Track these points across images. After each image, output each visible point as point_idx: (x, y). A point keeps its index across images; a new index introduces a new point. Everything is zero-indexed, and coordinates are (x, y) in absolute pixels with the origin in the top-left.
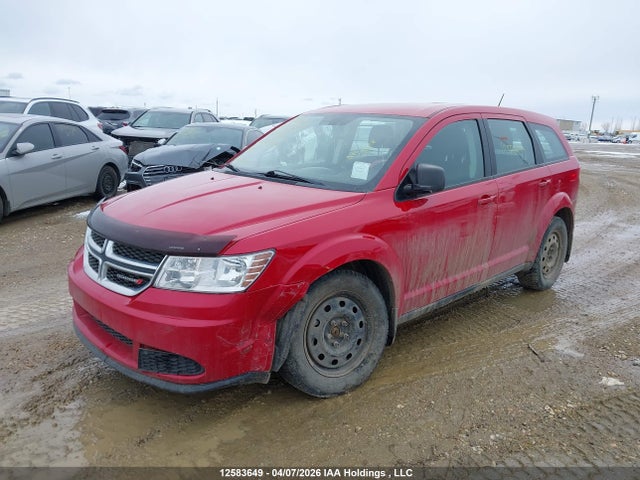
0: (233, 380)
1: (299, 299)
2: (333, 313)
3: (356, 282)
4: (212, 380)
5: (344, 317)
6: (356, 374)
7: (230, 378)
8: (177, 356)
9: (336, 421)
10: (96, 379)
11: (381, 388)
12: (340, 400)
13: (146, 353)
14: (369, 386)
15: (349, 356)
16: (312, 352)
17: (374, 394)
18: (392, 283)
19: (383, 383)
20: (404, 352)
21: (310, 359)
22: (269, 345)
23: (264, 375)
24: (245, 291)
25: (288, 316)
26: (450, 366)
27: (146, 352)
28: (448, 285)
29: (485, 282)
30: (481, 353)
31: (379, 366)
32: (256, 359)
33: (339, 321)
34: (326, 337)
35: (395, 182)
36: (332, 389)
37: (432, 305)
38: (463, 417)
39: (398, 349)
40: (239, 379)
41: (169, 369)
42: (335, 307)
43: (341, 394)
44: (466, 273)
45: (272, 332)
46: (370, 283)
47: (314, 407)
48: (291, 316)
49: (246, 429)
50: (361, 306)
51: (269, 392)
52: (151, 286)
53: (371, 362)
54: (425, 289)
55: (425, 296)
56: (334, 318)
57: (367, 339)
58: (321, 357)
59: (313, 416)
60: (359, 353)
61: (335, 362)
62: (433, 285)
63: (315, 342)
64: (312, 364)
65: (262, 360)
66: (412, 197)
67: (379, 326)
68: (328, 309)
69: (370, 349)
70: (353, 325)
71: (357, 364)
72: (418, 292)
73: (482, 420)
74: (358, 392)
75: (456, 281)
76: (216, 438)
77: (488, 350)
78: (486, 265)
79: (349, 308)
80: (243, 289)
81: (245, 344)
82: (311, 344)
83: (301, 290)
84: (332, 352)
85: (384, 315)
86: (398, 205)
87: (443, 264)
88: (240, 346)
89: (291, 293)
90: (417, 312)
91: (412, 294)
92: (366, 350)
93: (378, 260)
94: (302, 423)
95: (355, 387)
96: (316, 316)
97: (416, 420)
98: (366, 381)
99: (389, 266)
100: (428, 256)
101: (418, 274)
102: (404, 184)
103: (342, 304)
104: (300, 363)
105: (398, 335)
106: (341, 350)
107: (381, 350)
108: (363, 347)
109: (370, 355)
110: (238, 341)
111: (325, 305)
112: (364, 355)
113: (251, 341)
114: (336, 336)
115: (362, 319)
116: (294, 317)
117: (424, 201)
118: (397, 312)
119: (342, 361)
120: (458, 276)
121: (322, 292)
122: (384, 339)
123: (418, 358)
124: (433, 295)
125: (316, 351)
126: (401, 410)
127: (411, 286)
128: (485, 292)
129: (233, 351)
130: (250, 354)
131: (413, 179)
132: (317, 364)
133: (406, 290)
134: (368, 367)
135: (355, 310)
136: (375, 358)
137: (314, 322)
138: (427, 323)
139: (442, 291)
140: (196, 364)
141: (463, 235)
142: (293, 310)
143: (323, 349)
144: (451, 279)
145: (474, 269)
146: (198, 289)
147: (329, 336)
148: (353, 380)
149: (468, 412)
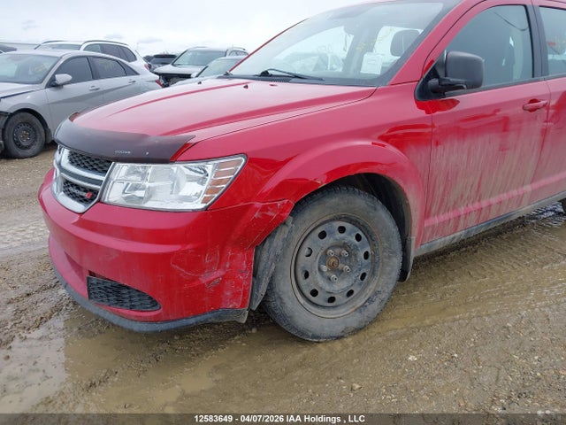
0: (199, 318)
1: (281, 222)
2: (329, 240)
3: (360, 202)
4: (171, 317)
5: (345, 246)
6: (358, 314)
7: (195, 316)
8: (128, 288)
9: (328, 374)
10: (71, 305)
11: (390, 333)
12: (338, 345)
13: (94, 282)
14: (376, 329)
15: (350, 293)
16: (303, 287)
17: (380, 339)
18: (408, 205)
19: (393, 326)
20: (422, 289)
21: (299, 295)
22: (245, 277)
23: (240, 313)
24: (206, 208)
25: (267, 243)
26: (479, 308)
27: (94, 280)
28: (480, 210)
29: (525, 209)
30: (518, 292)
31: (389, 305)
32: (228, 293)
33: (337, 250)
34: (320, 269)
35: (417, 75)
36: (327, 331)
37: (460, 234)
38: (497, 379)
39: (415, 284)
40: (208, 317)
41: (120, 301)
42: (332, 233)
43: (338, 338)
44: (504, 196)
45: (248, 262)
46: (379, 205)
47: (305, 352)
48: (271, 243)
49: (219, 377)
50: (366, 232)
51: (254, 330)
52: (99, 201)
53: (377, 301)
54: (451, 215)
55: (452, 222)
56: (332, 247)
57: (373, 274)
58: (314, 293)
59: (301, 365)
60: (363, 290)
61: (332, 300)
62: (462, 210)
63: (307, 275)
64: (302, 301)
65: (236, 295)
66: (440, 97)
67: (389, 257)
68: (323, 235)
69: (377, 286)
70: (355, 255)
71: (360, 303)
72: (443, 217)
73: (524, 386)
74: (361, 335)
75: (490, 206)
76: (177, 387)
77: (529, 289)
78: (528, 188)
79: (350, 234)
80: (203, 206)
81: (212, 276)
82: (301, 276)
83: (283, 211)
84: (328, 288)
85: (397, 245)
86: (420, 106)
87: (476, 184)
88: (204, 278)
89: (269, 213)
90: (440, 242)
91: (435, 220)
92: (372, 286)
93: (389, 175)
94: (286, 374)
95: (357, 331)
96: (307, 244)
97: (433, 379)
98: (371, 323)
99: (405, 183)
100: (457, 173)
101: (444, 195)
102: (428, 78)
103: (342, 230)
104: (286, 300)
105: (416, 267)
106: (340, 286)
107: (391, 287)
108: (368, 283)
109: (376, 293)
110: (203, 271)
111: (319, 230)
112: (369, 292)
113: (221, 273)
114: (333, 268)
115: (368, 249)
116: (275, 245)
117: (455, 103)
118: (413, 242)
119: (340, 298)
120: (494, 200)
121: (314, 214)
122: (395, 274)
123: (439, 296)
124: (462, 221)
125: (307, 286)
126: (413, 363)
127: (434, 209)
128: (522, 222)
129: (196, 284)
130: (219, 289)
131: (441, 72)
132: (309, 301)
133: (426, 214)
134: (374, 307)
135: (358, 238)
136: (384, 296)
137: (305, 251)
138: (452, 254)
139: (473, 217)
140: (150, 298)
141: (503, 148)
142: (274, 237)
143: (317, 284)
144: (484, 203)
145: (514, 192)
146: (150, 205)
147: (325, 268)
148: (354, 321)
149: (503, 371)
